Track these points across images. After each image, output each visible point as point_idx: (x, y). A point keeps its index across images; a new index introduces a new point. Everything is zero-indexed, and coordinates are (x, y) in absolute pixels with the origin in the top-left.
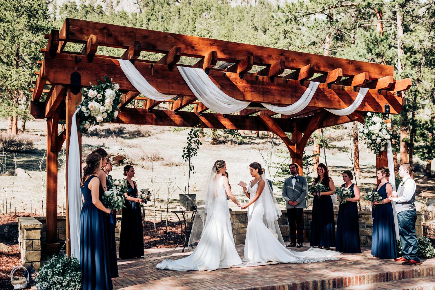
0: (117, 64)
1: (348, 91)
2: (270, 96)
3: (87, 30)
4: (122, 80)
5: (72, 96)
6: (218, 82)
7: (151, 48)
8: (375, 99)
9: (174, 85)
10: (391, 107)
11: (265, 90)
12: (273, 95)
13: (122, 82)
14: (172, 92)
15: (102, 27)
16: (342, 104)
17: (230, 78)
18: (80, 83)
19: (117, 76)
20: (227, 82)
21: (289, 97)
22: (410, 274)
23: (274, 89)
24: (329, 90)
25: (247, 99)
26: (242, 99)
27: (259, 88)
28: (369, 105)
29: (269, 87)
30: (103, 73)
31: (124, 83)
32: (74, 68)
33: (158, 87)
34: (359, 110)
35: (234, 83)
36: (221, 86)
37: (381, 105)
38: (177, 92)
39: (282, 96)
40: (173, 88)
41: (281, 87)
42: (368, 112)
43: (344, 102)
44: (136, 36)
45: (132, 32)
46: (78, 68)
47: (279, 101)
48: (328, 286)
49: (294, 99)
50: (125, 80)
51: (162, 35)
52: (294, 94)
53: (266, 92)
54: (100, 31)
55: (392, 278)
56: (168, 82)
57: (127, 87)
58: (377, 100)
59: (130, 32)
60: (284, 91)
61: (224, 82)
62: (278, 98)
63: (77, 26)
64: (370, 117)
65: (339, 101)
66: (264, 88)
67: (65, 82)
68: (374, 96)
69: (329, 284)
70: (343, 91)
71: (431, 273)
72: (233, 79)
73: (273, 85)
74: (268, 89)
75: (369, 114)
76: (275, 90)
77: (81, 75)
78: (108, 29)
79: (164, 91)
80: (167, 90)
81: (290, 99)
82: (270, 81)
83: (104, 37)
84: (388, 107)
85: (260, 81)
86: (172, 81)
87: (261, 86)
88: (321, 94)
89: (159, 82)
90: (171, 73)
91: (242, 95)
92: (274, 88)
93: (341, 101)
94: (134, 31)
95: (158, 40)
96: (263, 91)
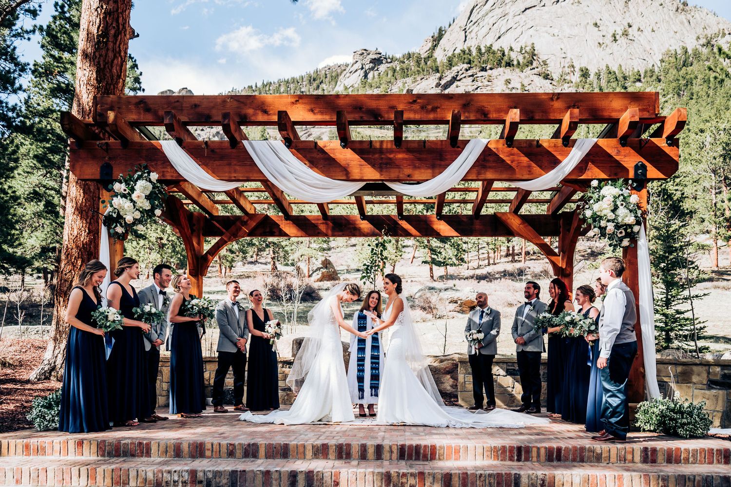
0: (159, 148)
1: (549, 147)
2: (392, 170)
3: (119, 108)
4: (166, 168)
5: (104, 194)
6: (305, 157)
7: (203, 120)
8: (611, 156)
9: (237, 167)
10: (649, 167)
11: (384, 161)
12: (398, 167)
13: (165, 170)
14: (235, 177)
15: (137, 100)
16: (536, 169)
17: (325, 149)
18: (112, 177)
19: (159, 163)
20: (320, 156)
21: (429, 168)
22: (573, 454)
23: (400, 159)
24: (509, 149)
25: (351, 178)
26: (344, 178)
27: (374, 159)
28: (598, 167)
29: (392, 156)
30: (140, 161)
31: (168, 171)
32: (105, 158)
33: (215, 172)
34: (573, 177)
35: (332, 155)
36: (310, 161)
37: (625, 165)
38: (242, 177)
39: (415, 168)
40: (235, 172)
41: (414, 154)
42: (592, 180)
43: (541, 167)
44: (182, 107)
45: (178, 101)
46: (109, 158)
47: (409, 176)
48: (388, 455)
49: (437, 171)
50: (169, 167)
51: (219, 100)
52: (438, 162)
53: (386, 164)
54: (135, 107)
55: (532, 457)
56: (229, 164)
57: (172, 176)
58: (617, 158)
59: (175, 102)
60: (419, 159)
61: (315, 155)
62: (407, 171)
63: (107, 104)
64: (595, 188)
65: (529, 166)
66: (382, 158)
67: (93, 177)
68: (609, 151)
69: (391, 452)
70: (539, 149)
71: (629, 457)
72: (331, 149)
73: (399, 152)
74: (390, 159)
75: (595, 183)
76: (403, 159)
77: (114, 166)
78: (145, 102)
79: (223, 176)
80: (227, 174)
81: (430, 171)
82: (394, 147)
83: (140, 113)
84: (644, 167)
85: (375, 149)
86: (235, 162)
87: (377, 156)
88: (491, 158)
89: (217, 165)
90: (234, 150)
91: (345, 172)
92: (400, 156)
93: (534, 165)
94: (180, 100)
95: (213, 107)
96: (381, 164)
